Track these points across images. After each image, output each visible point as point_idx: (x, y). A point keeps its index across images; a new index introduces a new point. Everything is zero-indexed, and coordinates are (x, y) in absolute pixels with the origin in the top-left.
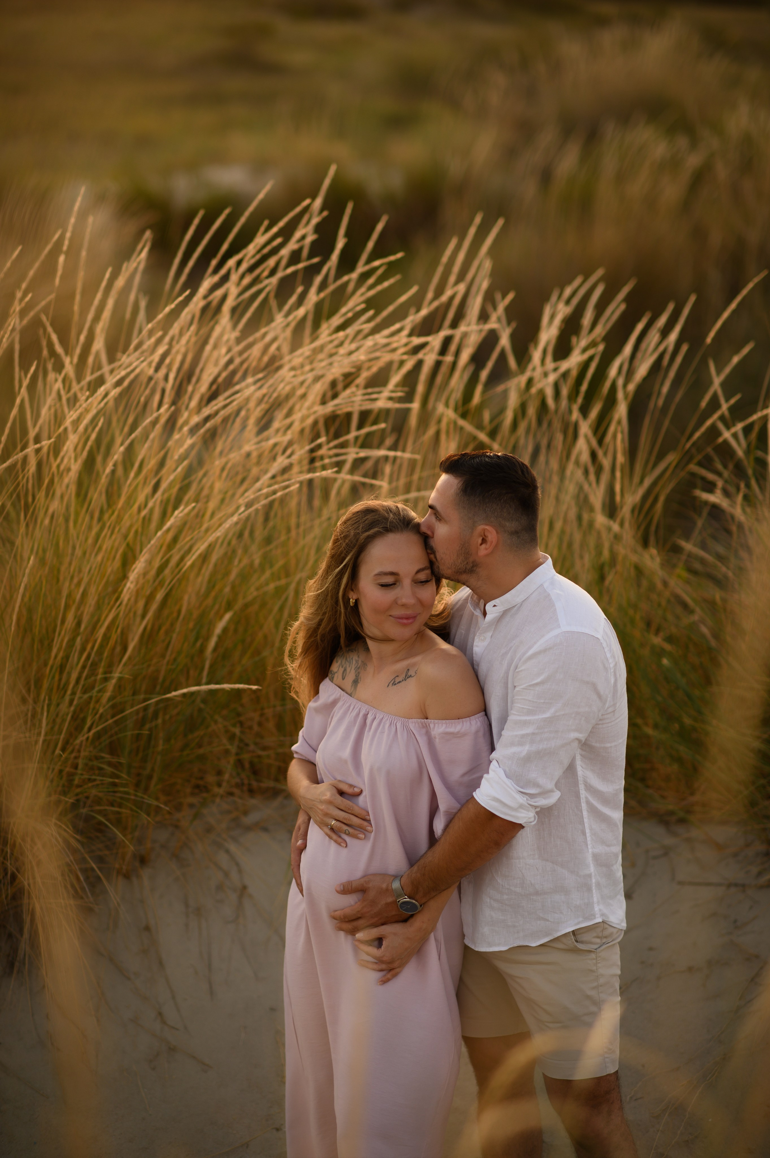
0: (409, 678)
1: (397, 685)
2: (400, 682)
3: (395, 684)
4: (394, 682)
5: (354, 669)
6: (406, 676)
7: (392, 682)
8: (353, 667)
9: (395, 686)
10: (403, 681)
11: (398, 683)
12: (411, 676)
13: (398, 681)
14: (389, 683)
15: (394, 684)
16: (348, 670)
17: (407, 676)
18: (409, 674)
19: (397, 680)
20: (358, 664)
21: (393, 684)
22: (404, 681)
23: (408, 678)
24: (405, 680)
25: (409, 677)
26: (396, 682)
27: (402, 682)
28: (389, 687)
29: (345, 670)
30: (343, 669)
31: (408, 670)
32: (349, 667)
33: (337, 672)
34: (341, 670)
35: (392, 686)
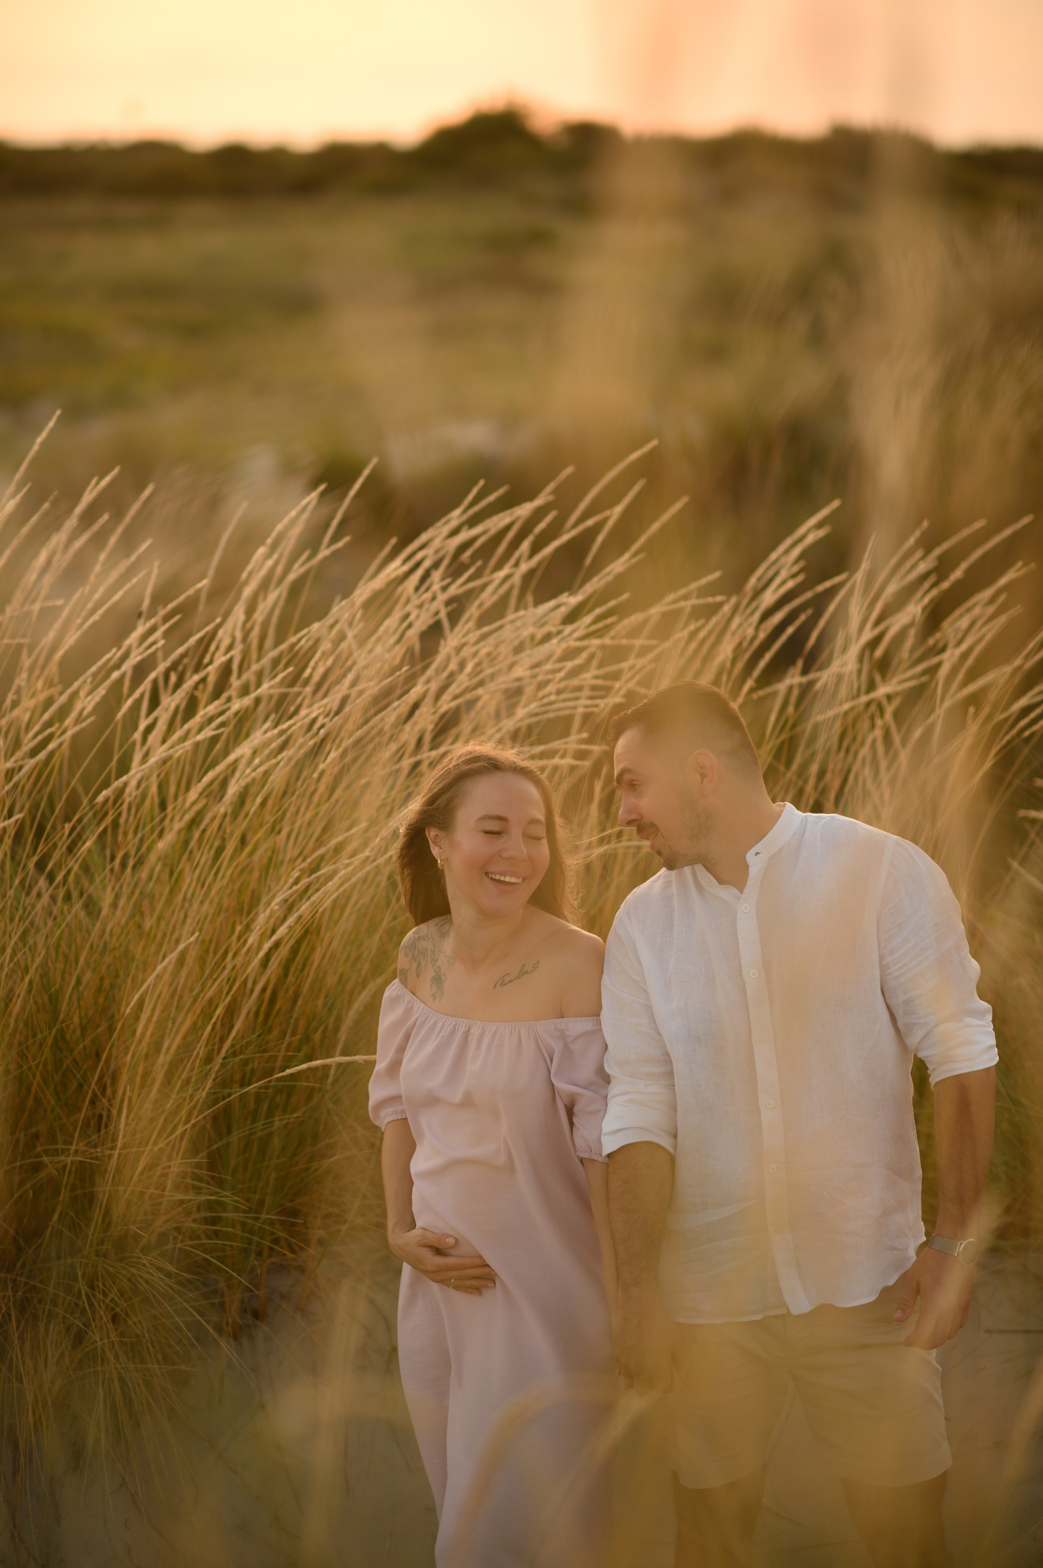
1: (507, 986)
2: (511, 981)
3: (505, 984)
4: (502, 982)
5: (431, 963)
6: (520, 974)
7: (500, 982)
8: (430, 959)
9: (505, 987)
10: (515, 979)
11: (508, 982)
12: (527, 972)
13: (509, 980)
14: (496, 983)
15: (503, 984)
16: (423, 964)
17: (522, 973)
18: (525, 970)
19: (507, 979)
20: (435, 955)
21: (501, 984)
22: (517, 980)
23: (523, 975)
24: (519, 978)
25: (525, 974)
26: (506, 982)
27: (515, 981)
29: (419, 965)
30: (416, 964)
31: (524, 965)
32: (424, 960)
33: (409, 969)
34: (415, 965)
35: (501, 987)
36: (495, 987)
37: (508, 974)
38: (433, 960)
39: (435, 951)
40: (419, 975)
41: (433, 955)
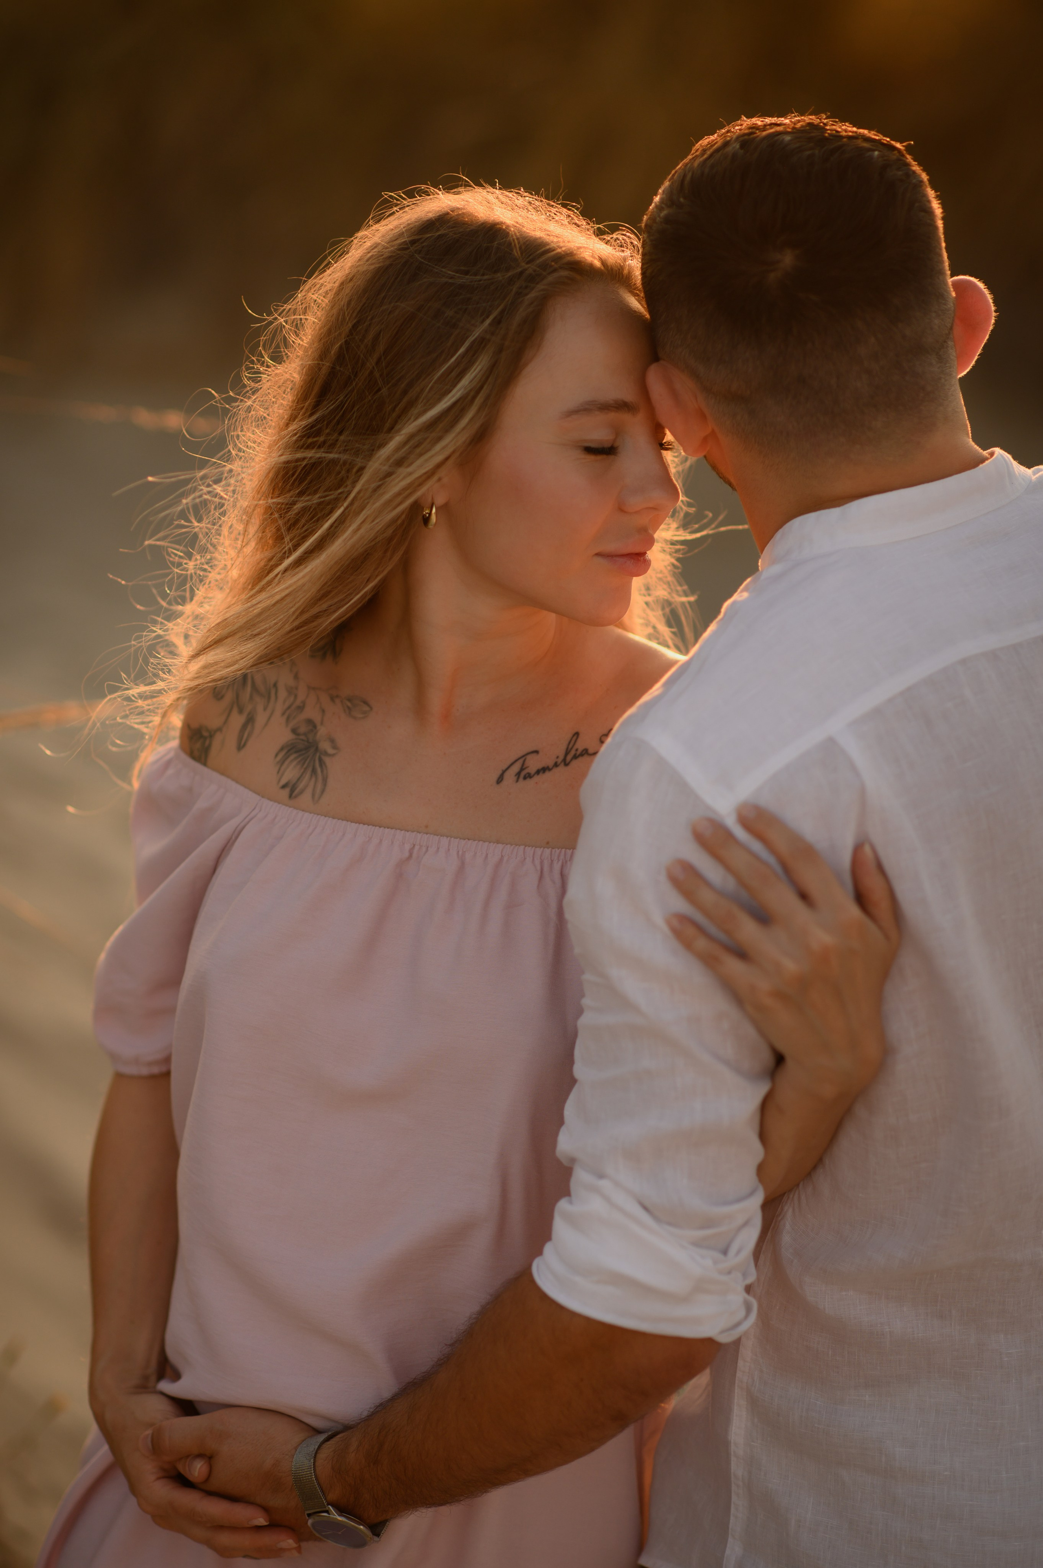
0: (580, 759)
1: (536, 778)
2: (544, 770)
3: (529, 776)
4: (522, 769)
5: (283, 714)
6: (567, 753)
7: (516, 768)
8: (280, 707)
9: (530, 783)
10: (556, 765)
11: (538, 772)
12: (586, 753)
13: (540, 766)
14: (504, 772)
15: (524, 775)
16: (261, 718)
17: (573, 753)
18: (580, 745)
19: (533, 764)
20: (296, 696)
21: (518, 774)
22: (561, 768)
23: (575, 757)
24: (566, 765)
25: (582, 755)
26: (532, 769)
27: (555, 770)
28: (505, 782)
29: (250, 720)
30: (242, 719)
31: (577, 734)
32: (265, 709)
33: (220, 729)
34: (237, 720)
35: (517, 781)
36: (500, 780)
37: (537, 752)
38: (289, 708)
39: (297, 688)
40: (244, 745)
41: (292, 698)
